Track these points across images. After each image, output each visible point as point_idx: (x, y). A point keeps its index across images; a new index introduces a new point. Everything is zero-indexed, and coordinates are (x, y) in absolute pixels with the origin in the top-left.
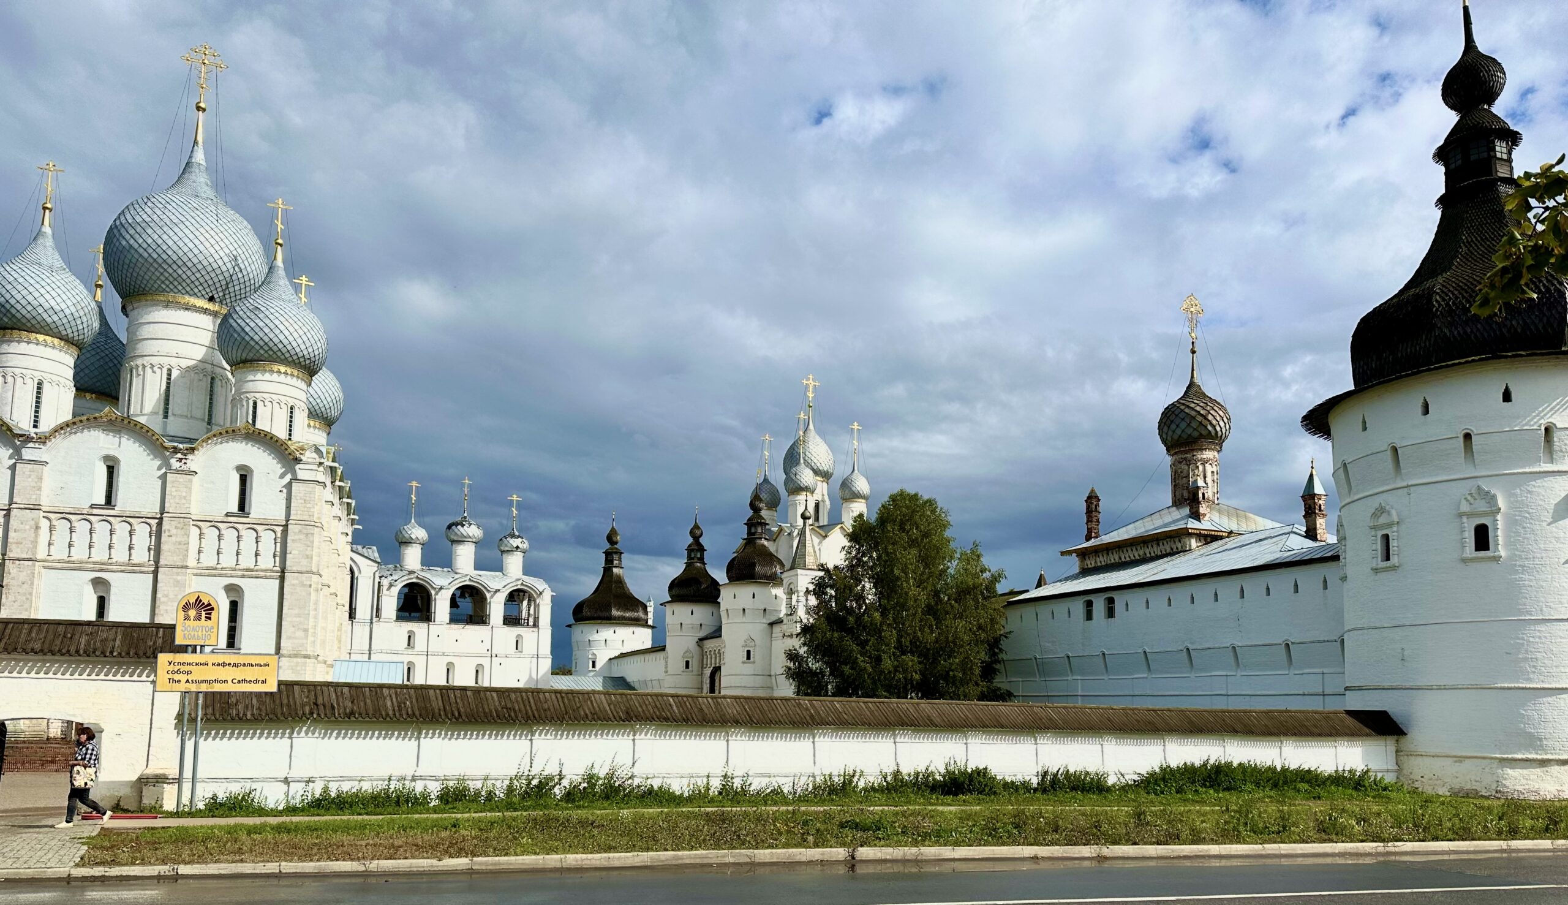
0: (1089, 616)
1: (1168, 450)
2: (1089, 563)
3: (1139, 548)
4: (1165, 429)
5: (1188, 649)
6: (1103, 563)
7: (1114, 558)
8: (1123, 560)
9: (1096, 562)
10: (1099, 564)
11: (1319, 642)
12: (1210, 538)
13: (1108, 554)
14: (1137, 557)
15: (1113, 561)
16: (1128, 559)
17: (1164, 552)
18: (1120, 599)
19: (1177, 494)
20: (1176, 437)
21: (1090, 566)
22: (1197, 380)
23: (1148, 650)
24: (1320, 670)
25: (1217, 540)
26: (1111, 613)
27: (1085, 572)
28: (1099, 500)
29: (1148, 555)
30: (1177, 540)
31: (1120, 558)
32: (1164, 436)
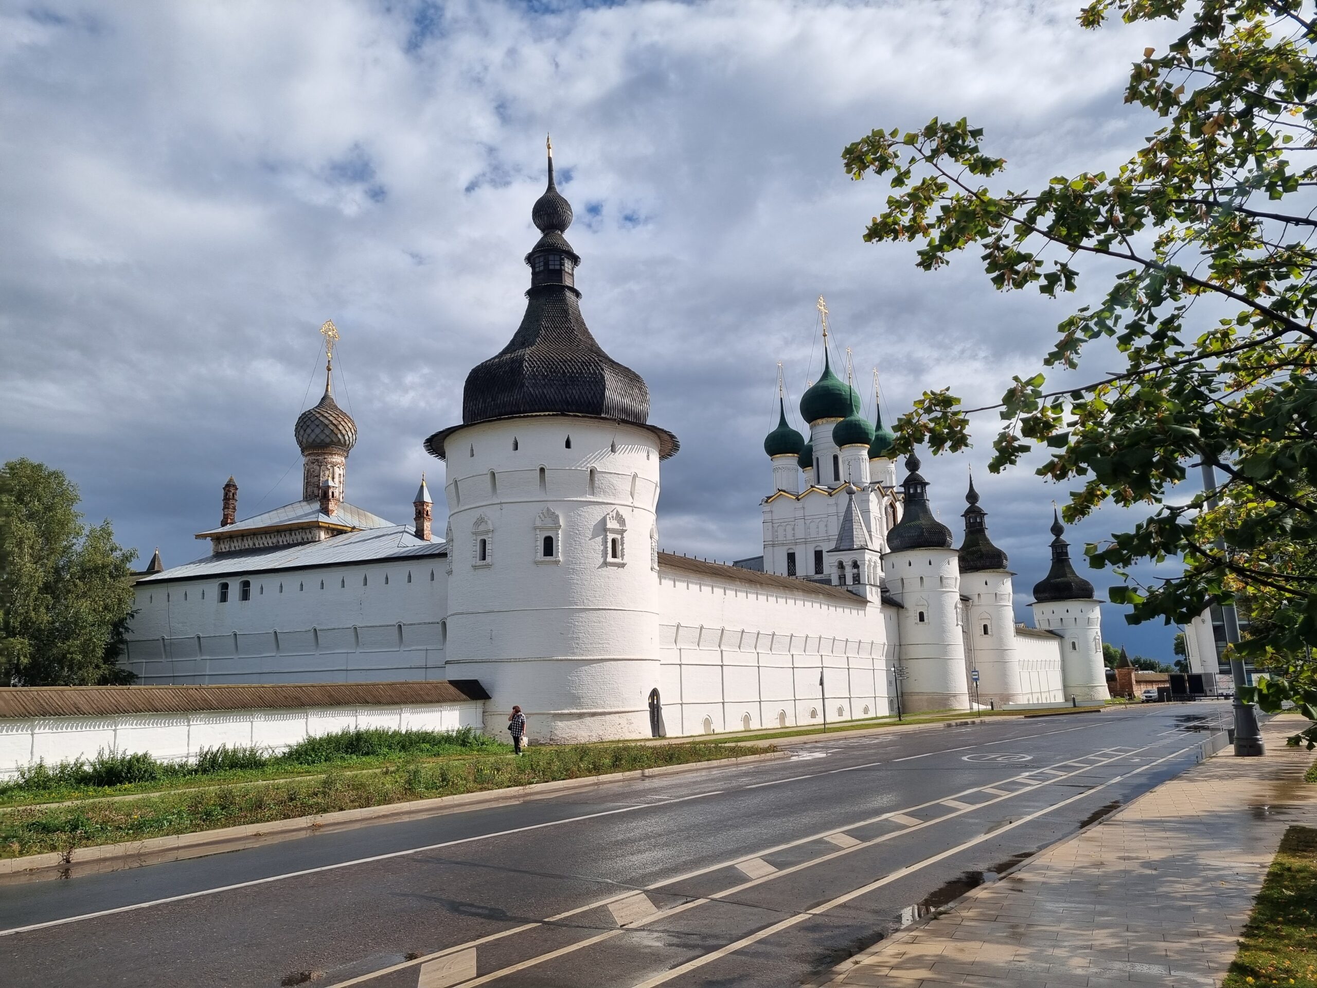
0: (224, 598)
1: (303, 452)
2: (223, 547)
3: (272, 537)
4: (302, 432)
5: (315, 630)
6: (237, 548)
7: (248, 544)
8: (257, 546)
9: (230, 547)
10: (233, 549)
11: (425, 623)
12: (336, 531)
13: (243, 540)
14: (271, 545)
15: (247, 546)
16: (262, 546)
17: (295, 542)
18: (255, 583)
19: (308, 490)
20: (310, 440)
21: (224, 550)
22: (330, 393)
23: (278, 631)
24: (424, 647)
25: (342, 533)
26: (245, 596)
27: (219, 556)
28: (237, 489)
29: (281, 543)
30: (308, 531)
31: (254, 545)
32: (300, 438)
